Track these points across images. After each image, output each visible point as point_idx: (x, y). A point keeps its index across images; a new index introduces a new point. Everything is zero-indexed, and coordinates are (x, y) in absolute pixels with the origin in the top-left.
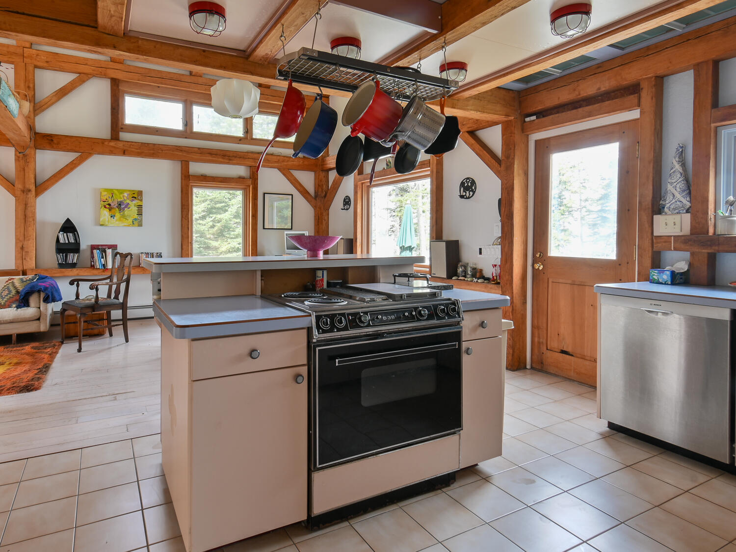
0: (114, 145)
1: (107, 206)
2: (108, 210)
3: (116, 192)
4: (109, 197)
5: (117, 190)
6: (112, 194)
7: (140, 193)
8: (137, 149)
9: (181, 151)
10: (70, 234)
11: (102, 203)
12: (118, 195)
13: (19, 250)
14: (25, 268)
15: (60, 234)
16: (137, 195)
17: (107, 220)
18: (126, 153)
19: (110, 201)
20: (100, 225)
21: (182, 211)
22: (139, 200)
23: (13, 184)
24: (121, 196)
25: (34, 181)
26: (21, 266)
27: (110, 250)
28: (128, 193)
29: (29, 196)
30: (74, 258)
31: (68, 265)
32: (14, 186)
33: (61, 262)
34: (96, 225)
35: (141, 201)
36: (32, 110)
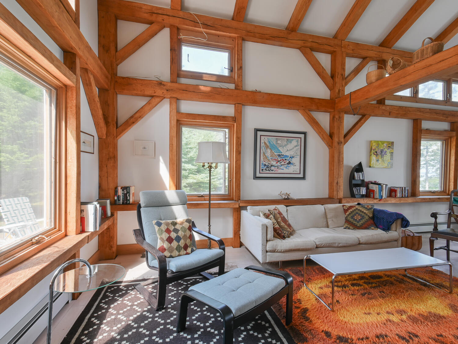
0: (385, 109)
1: (375, 153)
2: (375, 156)
3: (380, 143)
4: (376, 147)
5: (381, 141)
6: (378, 144)
7: (393, 143)
8: (397, 111)
9: (420, 111)
10: (360, 174)
11: (372, 151)
12: (381, 145)
13: (336, 185)
14: (338, 198)
15: (355, 173)
16: (391, 145)
17: (375, 164)
18: (391, 114)
19: (377, 150)
20: (370, 167)
21: (413, 156)
22: (392, 148)
23: (332, 138)
24: (383, 146)
25: (343, 136)
26: (336, 196)
27: (385, 185)
28: (386, 143)
29: (341, 147)
30: (363, 191)
31: (360, 196)
32: (332, 140)
33: (357, 193)
34: (367, 167)
35: (393, 149)
36: (344, 85)
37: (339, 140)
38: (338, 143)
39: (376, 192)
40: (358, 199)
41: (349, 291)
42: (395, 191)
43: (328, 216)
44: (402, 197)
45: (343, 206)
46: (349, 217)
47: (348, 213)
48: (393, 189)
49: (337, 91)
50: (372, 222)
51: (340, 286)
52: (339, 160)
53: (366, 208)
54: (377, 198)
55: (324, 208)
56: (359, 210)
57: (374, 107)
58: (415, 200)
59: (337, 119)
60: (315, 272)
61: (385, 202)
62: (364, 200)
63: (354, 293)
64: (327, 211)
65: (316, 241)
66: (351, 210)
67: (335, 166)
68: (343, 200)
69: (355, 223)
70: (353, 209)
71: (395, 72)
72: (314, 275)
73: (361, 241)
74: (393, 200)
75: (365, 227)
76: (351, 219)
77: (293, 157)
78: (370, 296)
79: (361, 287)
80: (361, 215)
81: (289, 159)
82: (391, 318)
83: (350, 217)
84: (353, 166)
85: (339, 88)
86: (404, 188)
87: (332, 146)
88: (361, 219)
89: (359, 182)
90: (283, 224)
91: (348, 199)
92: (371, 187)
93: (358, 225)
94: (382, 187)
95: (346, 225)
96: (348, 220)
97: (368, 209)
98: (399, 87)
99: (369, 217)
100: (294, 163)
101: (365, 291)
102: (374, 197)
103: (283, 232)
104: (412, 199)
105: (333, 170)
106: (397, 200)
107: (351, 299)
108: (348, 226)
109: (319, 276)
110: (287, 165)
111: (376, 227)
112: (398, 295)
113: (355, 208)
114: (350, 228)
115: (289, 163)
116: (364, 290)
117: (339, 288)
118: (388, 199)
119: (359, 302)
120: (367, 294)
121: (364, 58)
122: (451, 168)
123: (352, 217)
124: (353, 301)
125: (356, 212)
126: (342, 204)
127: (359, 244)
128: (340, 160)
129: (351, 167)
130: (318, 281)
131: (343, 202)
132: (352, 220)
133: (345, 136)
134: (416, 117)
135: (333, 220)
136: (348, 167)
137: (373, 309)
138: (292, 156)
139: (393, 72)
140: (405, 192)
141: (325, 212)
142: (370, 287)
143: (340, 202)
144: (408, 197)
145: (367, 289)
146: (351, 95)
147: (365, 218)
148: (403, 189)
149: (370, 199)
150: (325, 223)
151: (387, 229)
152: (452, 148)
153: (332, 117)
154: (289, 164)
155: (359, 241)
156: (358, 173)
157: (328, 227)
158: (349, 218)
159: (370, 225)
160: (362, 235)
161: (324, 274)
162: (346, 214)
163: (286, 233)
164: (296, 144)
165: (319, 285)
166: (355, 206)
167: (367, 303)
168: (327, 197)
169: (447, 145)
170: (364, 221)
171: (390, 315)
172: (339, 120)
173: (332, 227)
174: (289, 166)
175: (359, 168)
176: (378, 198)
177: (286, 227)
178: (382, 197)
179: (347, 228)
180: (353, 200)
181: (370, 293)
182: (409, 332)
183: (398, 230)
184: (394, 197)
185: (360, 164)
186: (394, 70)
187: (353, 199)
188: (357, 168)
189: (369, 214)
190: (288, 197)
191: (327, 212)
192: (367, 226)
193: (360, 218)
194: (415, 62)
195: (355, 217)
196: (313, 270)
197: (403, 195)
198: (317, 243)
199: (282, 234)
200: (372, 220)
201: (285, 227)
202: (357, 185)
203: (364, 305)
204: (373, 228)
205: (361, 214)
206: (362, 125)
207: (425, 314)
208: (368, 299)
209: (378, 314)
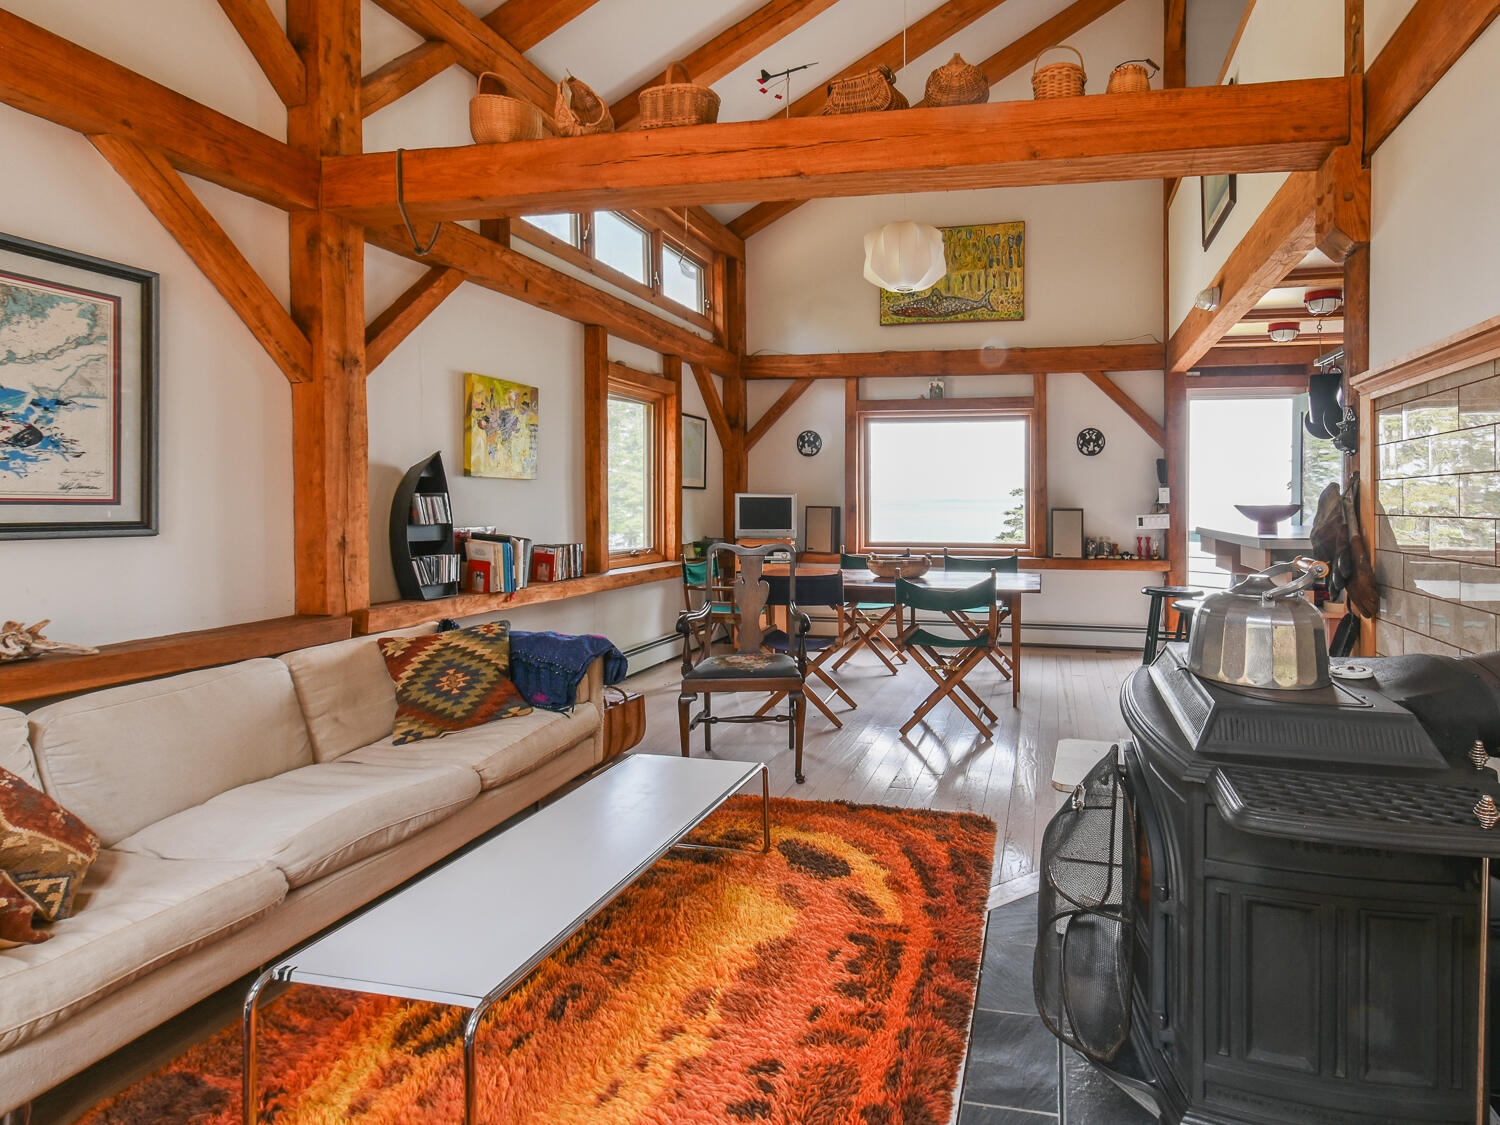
0: (510, 263)
1: (484, 423)
2: (484, 433)
3: (498, 387)
4: (486, 399)
5: (500, 380)
6: (492, 390)
7: (535, 392)
8: (545, 283)
9: (604, 302)
10: (438, 500)
11: (474, 412)
12: (501, 393)
13: (336, 550)
14: (350, 609)
15: (419, 499)
16: (530, 397)
17: (482, 461)
18: (529, 288)
19: (488, 410)
20: (467, 473)
21: (587, 443)
22: (533, 410)
23: (306, 334)
24: (507, 398)
25: (362, 334)
26: (340, 601)
27: (522, 541)
28: (517, 390)
29: (355, 378)
30: (450, 568)
31: (440, 589)
32: (310, 341)
33: (427, 581)
34: (456, 474)
35: (536, 412)
36: (357, 107)
37: (345, 350)
38: (338, 360)
39: (495, 568)
40: (434, 603)
41: (500, 1033)
42: (549, 560)
43: (314, 706)
44: (569, 578)
45: (382, 643)
46: (415, 687)
47: (408, 672)
48: (543, 552)
49: (328, 122)
50: (510, 686)
51: (449, 1037)
52: (347, 439)
53: (483, 638)
54: (500, 592)
55: (291, 671)
56: (456, 649)
57: (478, 246)
58: (600, 585)
59: (331, 251)
60: (293, 1030)
61: (523, 601)
62: (454, 603)
63: (520, 1029)
64: (302, 681)
65: (284, 859)
66: (423, 656)
67: (327, 464)
68: (371, 616)
69: (445, 709)
70: (431, 649)
71: (582, 135)
72: (291, 1054)
73: (487, 779)
74: (545, 594)
75: (485, 713)
76: (426, 694)
77: (59, 402)
78: (583, 1003)
79: (535, 983)
80: (466, 671)
81: (30, 411)
82: (685, 1054)
83: (420, 685)
84: (405, 470)
85: (337, 116)
86: (571, 547)
87: (311, 370)
88: (469, 686)
89: (434, 535)
90: (26, 833)
91: (395, 611)
92: (478, 552)
93: (459, 714)
94: (515, 546)
95: (404, 726)
96: (414, 702)
97: (492, 641)
98: (599, 193)
99: (498, 669)
100: (73, 441)
101: (558, 992)
102: (487, 590)
103: (30, 890)
104: (594, 582)
105: (322, 484)
106: (558, 588)
107: (522, 1071)
108: (415, 727)
109: (323, 1040)
110: (10, 449)
111: (526, 704)
112: (663, 939)
113: (437, 645)
114: (424, 734)
115: (31, 436)
116: (549, 987)
117: (449, 1048)
118: (534, 589)
119: (559, 1062)
120: (569, 1003)
121: (432, 39)
122: (668, 484)
123: (431, 687)
124: (535, 1071)
125: (444, 659)
126: (376, 638)
127: (484, 791)
128: (353, 440)
129: (396, 471)
130: (326, 1077)
131: (371, 626)
132: (430, 697)
133: (373, 332)
134: (594, 319)
135: (336, 720)
136: (387, 471)
137: (618, 1054)
138: (48, 396)
139: (579, 129)
140: (575, 562)
141: (297, 689)
142: (567, 961)
143: (359, 630)
144: (582, 577)
145: (559, 977)
146: (404, 164)
147: (483, 678)
148: (569, 550)
149: (477, 597)
150: (300, 744)
151: (563, 700)
152: (668, 427)
153: (302, 235)
154: (29, 443)
155: (482, 780)
156: (428, 499)
157: (315, 761)
158: (415, 693)
159: (507, 702)
160: (489, 752)
161: (347, 1014)
162: (397, 679)
163: (54, 888)
164: (81, 327)
165: (344, 1100)
166: (436, 638)
167: (587, 1042)
168: (290, 611)
169: (657, 416)
170: (483, 692)
171: (676, 1038)
172: (339, 258)
173: (334, 753)
174: (25, 458)
175: (431, 478)
176: (503, 590)
177: (51, 846)
178: (514, 583)
179: (409, 738)
180: (416, 612)
181: (577, 992)
182: (752, 1067)
183: (594, 698)
184: (546, 579)
185: (435, 463)
186: (582, 124)
187: (413, 606)
188: (422, 475)
189: (498, 658)
190: (27, 648)
191: (305, 689)
192: (494, 708)
193: (464, 682)
194: (648, 125)
195: (444, 684)
196: (276, 1025)
197: (569, 571)
198: (294, 869)
199: (26, 909)
200: (507, 677)
201: (46, 848)
202: (425, 548)
203: (580, 1060)
204: (513, 710)
205: (465, 665)
206: (435, 305)
207: (754, 963)
208: (582, 1018)
209: (641, 1066)
